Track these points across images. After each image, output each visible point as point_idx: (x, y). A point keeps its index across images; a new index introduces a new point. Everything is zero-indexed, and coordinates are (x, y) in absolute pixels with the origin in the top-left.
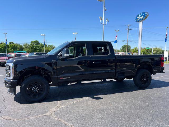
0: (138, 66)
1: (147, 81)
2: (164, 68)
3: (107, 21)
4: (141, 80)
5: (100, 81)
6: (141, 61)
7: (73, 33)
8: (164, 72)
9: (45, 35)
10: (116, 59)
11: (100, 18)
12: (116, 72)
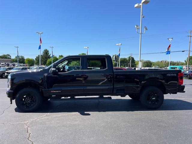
0: (143, 82)
1: (157, 100)
2: (184, 86)
3: (145, 29)
4: (148, 99)
5: (97, 96)
6: (147, 77)
7: (117, 44)
8: (184, 92)
9: (88, 48)
10: (114, 73)
11: (136, 27)
12: (113, 88)
